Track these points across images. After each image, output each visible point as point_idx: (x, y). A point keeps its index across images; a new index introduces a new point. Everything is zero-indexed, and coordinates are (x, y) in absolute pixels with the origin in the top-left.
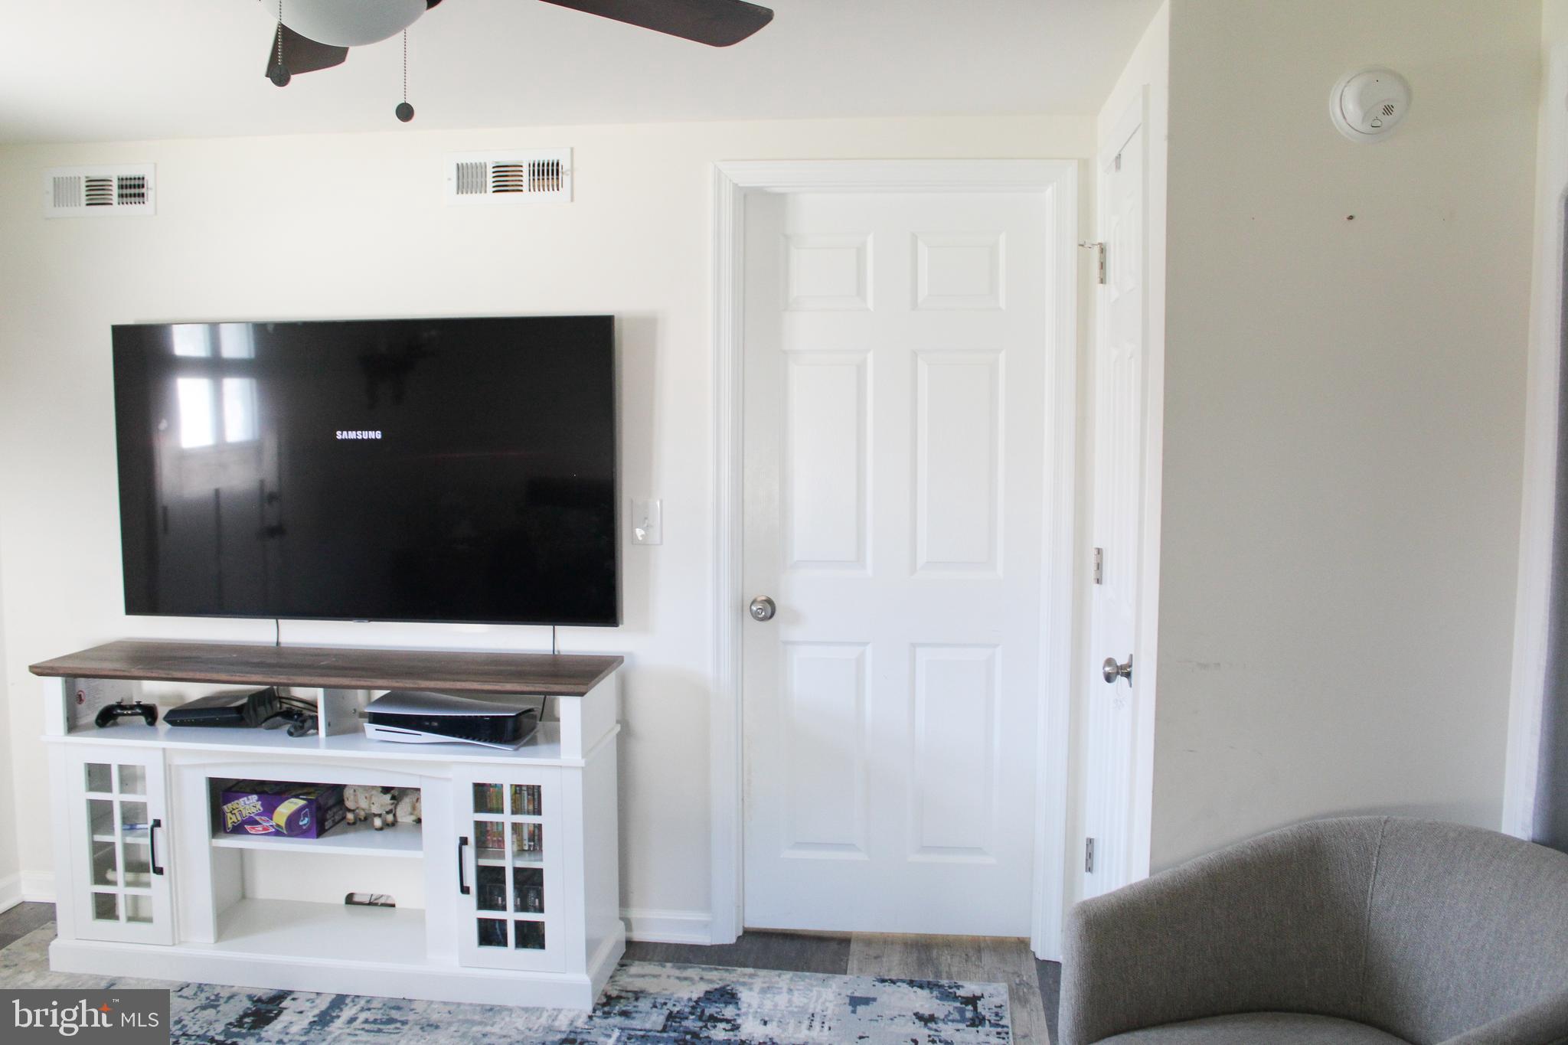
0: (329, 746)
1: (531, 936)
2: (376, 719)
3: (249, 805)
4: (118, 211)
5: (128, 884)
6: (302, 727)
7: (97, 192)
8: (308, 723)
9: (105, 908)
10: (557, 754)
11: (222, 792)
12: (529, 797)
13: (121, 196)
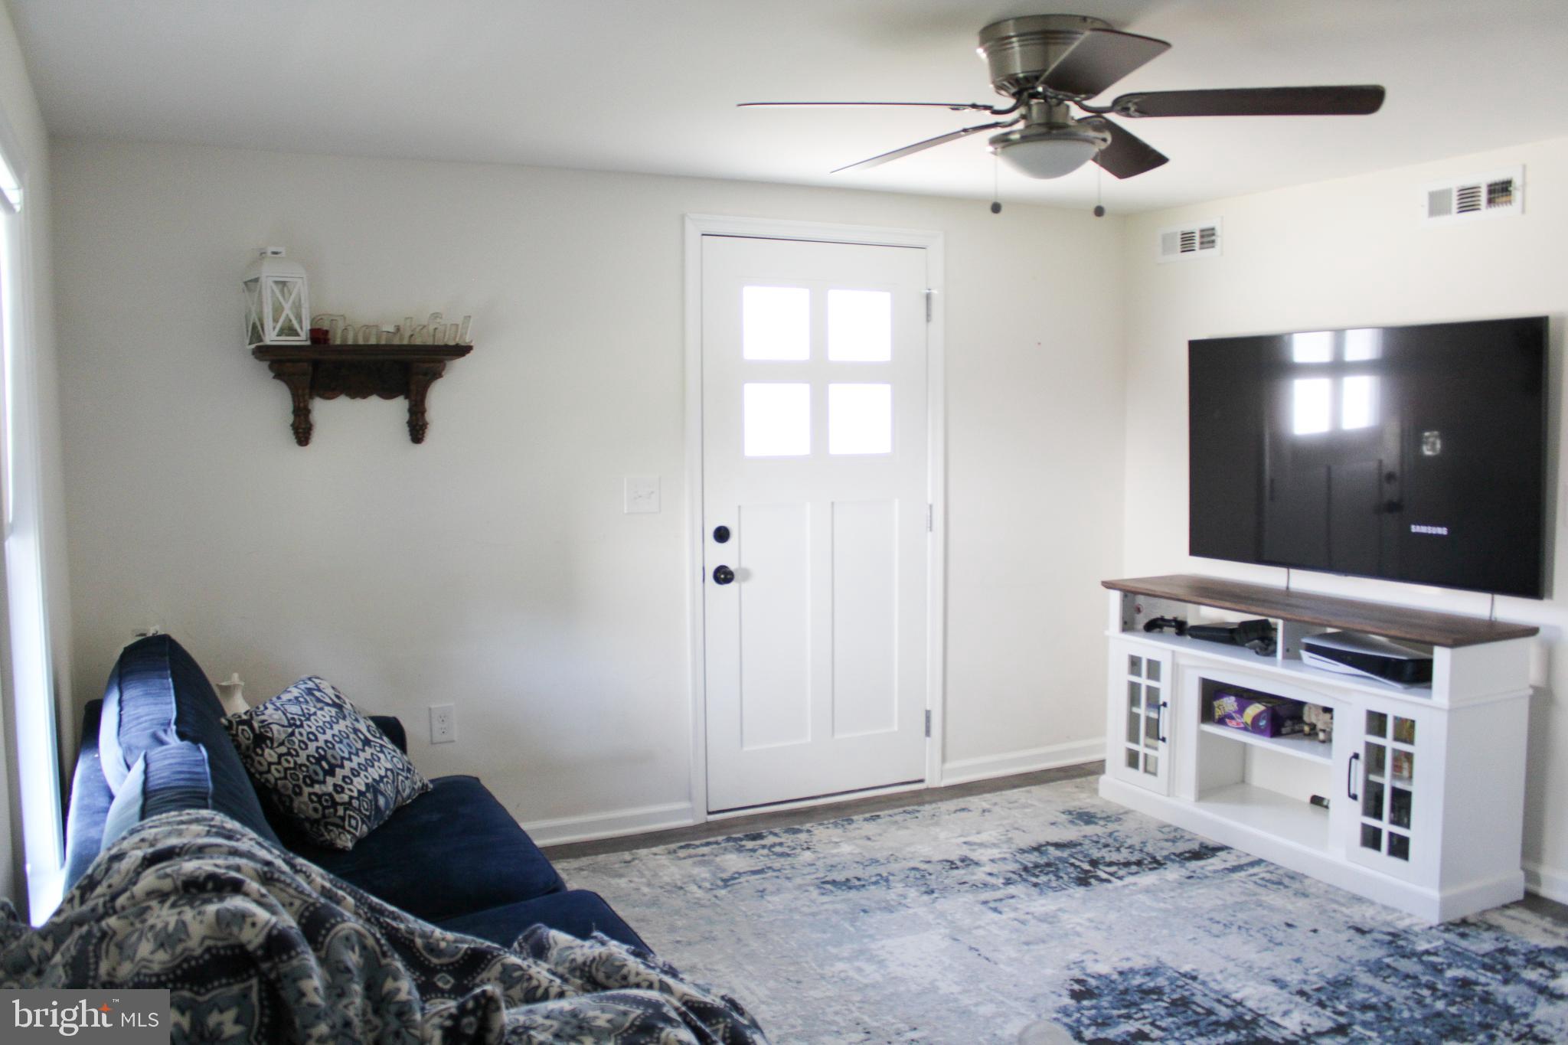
0: (1284, 666)
1: (1400, 848)
2: (1311, 649)
3: (1229, 704)
4: (1199, 254)
5: (1147, 746)
6: (1266, 649)
7: (1187, 242)
8: (1271, 648)
9: (1133, 760)
10: (1430, 696)
11: (1212, 691)
12: (1406, 730)
13: (1202, 243)
